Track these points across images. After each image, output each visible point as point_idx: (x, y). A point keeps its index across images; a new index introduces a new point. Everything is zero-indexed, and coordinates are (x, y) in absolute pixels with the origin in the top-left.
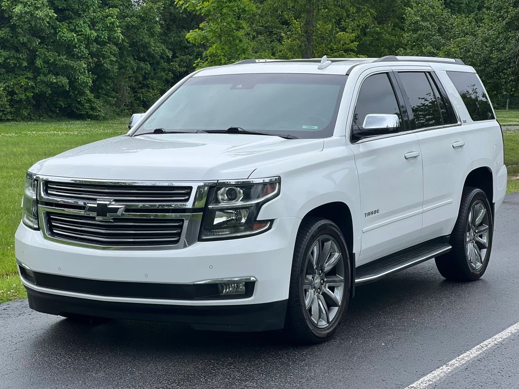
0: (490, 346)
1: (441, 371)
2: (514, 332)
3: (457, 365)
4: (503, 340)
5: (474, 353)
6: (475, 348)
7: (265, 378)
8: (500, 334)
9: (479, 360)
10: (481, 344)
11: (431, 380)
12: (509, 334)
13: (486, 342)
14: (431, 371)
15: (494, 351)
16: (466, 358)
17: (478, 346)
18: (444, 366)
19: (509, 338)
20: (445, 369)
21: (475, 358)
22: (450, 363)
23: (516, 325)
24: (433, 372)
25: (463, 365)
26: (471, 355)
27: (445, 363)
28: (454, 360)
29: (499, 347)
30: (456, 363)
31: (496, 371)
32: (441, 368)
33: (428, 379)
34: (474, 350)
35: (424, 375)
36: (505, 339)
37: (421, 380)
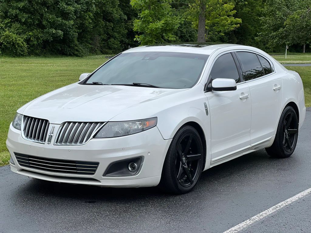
0: (282, 206)
1: (245, 223)
2: (300, 197)
3: (257, 220)
4: (292, 203)
5: (270, 211)
6: (272, 208)
7: (126, 226)
8: (291, 198)
9: (273, 216)
10: (277, 205)
11: (237, 230)
12: (297, 199)
13: (280, 204)
14: (238, 224)
15: (284, 210)
16: (264, 215)
17: (274, 207)
18: (248, 220)
19: (296, 201)
20: (248, 222)
21: (270, 215)
22: (252, 218)
23: (303, 192)
24: (239, 224)
25: (261, 219)
26: (268, 213)
27: (249, 218)
28: (256, 216)
29: (288, 208)
30: (256, 218)
31: (282, 225)
32: (246, 221)
33: (235, 229)
34: (271, 209)
35: (233, 226)
36: (294, 202)
37: (230, 230)
